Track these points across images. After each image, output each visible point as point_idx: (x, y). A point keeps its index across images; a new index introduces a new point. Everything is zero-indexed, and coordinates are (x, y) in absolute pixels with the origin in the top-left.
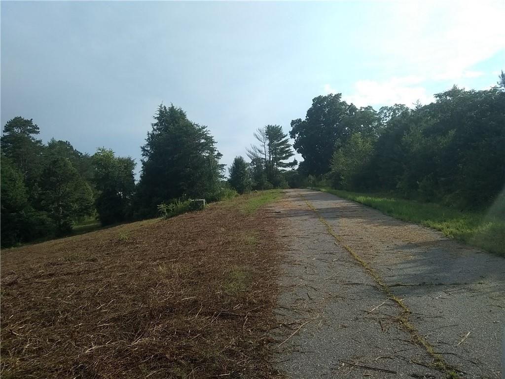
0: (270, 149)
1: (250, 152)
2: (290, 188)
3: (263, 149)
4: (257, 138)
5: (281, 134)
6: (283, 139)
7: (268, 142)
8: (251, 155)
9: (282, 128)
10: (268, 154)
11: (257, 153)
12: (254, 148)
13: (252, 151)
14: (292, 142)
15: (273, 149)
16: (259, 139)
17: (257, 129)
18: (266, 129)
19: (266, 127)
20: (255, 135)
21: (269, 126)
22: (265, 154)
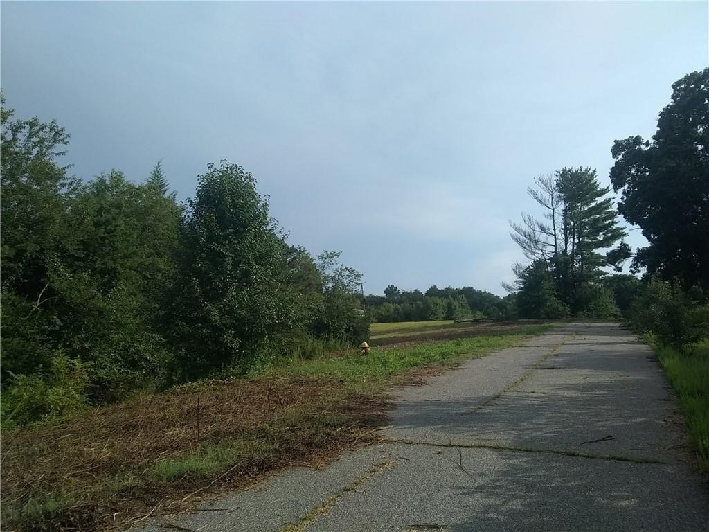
0: (566, 223)
1: (519, 230)
3: (548, 223)
4: (537, 199)
5: (595, 186)
6: (599, 200)
7: (562, 206)
8: (522, 237)
9: (596, 173)
10: (561, 236)
11: (537, 233)
12: (529, 221)
13: (525, 228)
14: (616, 197)
15: (574, 223)
16: (541, 202)
17: (537, 178)
18: (558, 178)
19: (557, 174)
20: (532, 192)
21: (564, 170)
22: (555, 235)
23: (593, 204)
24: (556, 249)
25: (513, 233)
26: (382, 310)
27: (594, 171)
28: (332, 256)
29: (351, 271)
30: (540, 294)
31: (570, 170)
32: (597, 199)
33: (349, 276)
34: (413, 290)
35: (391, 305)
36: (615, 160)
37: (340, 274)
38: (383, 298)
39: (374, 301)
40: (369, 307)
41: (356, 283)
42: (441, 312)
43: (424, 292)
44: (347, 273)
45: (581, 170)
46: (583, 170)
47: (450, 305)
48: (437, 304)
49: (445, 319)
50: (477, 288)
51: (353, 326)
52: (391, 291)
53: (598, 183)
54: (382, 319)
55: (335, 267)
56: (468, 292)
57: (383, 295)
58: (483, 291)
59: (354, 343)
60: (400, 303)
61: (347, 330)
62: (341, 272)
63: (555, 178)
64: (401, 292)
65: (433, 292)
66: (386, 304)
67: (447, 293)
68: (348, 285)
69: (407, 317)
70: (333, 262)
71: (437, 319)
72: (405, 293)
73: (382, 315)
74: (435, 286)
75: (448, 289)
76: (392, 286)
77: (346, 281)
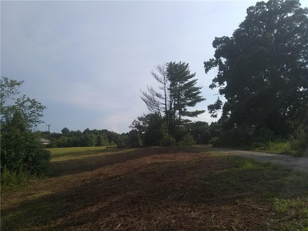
0: (171, 92)
1: (145, 95)
2: (196, 144)
3: (162, 93)
4: (156, 77)
5: (188, 72)
6: (190, 80)
7: (169, 83)
8: (147, 99)
9: (189, 65)
11: (154, 97)
12: (152, 90)
13: (149, 94)
15: (175, 93)
16: (157, 79)
17: (156, 66)
18: (167, 67)
19: (168, 65)
20: (153, 74)
21: (171, 63)
22: (165, 99)
23: (186, 82)
24: (166, 106)
25: (143, 97)
26: (60, 140)
27: (188, 64)
28: (13, 84)
29: (34, 103)
30: (161, 131)
31: (174, 63)
32: (188, 80)
33: (31, 107)
34: (77, 130)
35: (66, 137)
36: (216, 49)
37: (22, 105)
38: (61, 134)
39: (56, 136)
40: (52, 139)
41: (38, 114)
42: (94, 142)
43: (82, 131)
44: (29, 104)
45: (180, 63)
46: (182, 63)
47: (99, 138)
48: (92, 137)
49: (96, 145)
50: (109, 130)
51: (32, 155)
52: (65, 131)
53: (189, 71)
54: (60, 146)
55: (16, 97)
56: (105, 131)
57: (61, 133)
58: (112, 131)
59: (32, 173)
60: (71, 136)
61: (26, 160)
62: (24, 103)
63: (166, 67)
64: (70, 131)
65: (87, 131)
66: (63, 137)
67: (95, 132)
68: (30, 116)
69: (75, 145)
70: (13, 90)
71: (92, 145)
72: (72, 132)
73: (60, 143)
74: (88, 129)
75: (95, 130)
76: (66, 128)
77: (28, 112)
